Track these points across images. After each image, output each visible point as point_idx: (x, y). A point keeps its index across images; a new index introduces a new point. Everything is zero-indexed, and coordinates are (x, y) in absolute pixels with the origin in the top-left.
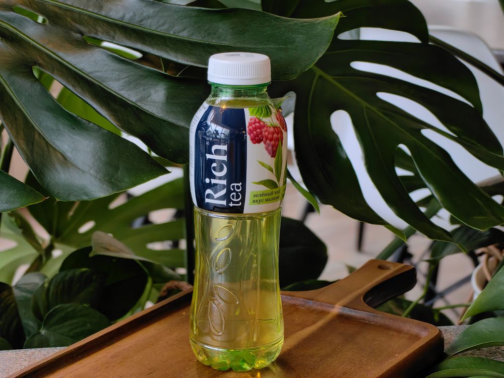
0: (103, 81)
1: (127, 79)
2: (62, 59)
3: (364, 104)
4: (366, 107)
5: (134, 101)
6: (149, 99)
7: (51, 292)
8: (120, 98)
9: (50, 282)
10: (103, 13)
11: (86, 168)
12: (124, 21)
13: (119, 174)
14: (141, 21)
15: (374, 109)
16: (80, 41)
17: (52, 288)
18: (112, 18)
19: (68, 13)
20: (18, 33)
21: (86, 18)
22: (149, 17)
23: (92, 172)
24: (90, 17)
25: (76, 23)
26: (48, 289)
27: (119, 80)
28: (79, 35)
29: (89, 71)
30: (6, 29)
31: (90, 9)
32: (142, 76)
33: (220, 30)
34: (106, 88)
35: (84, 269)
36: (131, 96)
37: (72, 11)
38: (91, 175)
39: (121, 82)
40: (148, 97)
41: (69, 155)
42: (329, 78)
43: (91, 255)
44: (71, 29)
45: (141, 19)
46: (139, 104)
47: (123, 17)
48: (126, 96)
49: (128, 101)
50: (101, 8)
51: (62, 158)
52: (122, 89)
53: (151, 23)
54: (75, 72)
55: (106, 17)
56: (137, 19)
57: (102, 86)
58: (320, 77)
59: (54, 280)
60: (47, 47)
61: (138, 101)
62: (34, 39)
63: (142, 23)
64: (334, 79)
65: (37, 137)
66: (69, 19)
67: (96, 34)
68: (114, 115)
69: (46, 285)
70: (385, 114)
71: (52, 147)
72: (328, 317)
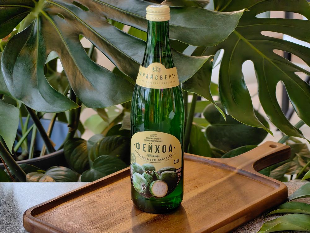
0: (115, 44)
1: (126, 43)
2: (94, 31)
3: (264, 56)
4: (264, 58)
5: (129, 56)
6: (137, 55)
7: (100, 148)
8: (122, 54)
9: (101, 142)
10: (118, 6)
12: (128, 11)
13: (117, 95)
14: (137, 11)
15: (269, 59)
16: (104, 21)
17: (101, 145)
18: (122, 9)
19: (100, 6)
20: (74, 16)
21: (109, 9)
22: (140, 10)
23: (103, 93)
24: (111, 8)
25: (103, 11)
26: (99, 146)
27: (122, 44)
28: (104, 18)
29: (108, 38)
30: (68, 13)
31: (111, 4)
32: (134, 42)
33: (178, 18)
34: (116, 48)
35: (119, 136)
36: (129, 53)
37: (102, 5)
39: (124, 45)
40: (137, 53)
41: (93, 84)
42: (246, 41)
43: (120, 129)
44: (101, 15)
45: (136, 10)
46: (132, 57)
47: (128, 9)
48: (126, 53)
49: (127, 55)
50: (117, 3)
51: (89, 85)
52: (124, 49)
53: (142, 13)
54: (101, 38)
55: (119, 9)
56: (135, 10)
57: (114, 46)
58: (241, 40)
59: (103, 141)
60: (88, 24)
61: (132, 55)
62: (82, 19)
63: (137, 12)
64: (249, 41)
65: (78, 73)
66: (100, 9)
67: (113, 18)
69: (98, 144)
70: (275, 63)
71: (85, 79)
72: (232, 174)
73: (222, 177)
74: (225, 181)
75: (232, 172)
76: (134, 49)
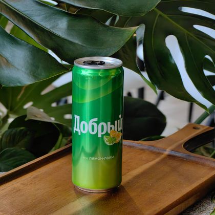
3: (186, 31)
4: (187, 33)
5: (48, 28)
7: (3, 141)
9: (3, 135)
11: (19, 67)
13: (39, 70)
23: (23, 69)
26: (1, 139)
27: (40, 16)
29: (22, 10)
32: (53, 13)
34: (32, 21)
36: (47, 25)
38: (22, 71)
39: (41, 17)
40: (57, 26)
41: (10, 59)
42: (165, 16)
43: (26, 120)
46: (51, 30)
48: (44, 25)
49: (45, 28)
51: (6, 61)
52: (42, 21)
57: (30, 19)
58: (160, 15)
61: (51, 28)
64: (168, 17)
68: (37, 37)
70: (198, 38)
72: (162, 156)
73: (154, 159)
74: (158, 163)
75: (162, 154)
76: (53, 21)
